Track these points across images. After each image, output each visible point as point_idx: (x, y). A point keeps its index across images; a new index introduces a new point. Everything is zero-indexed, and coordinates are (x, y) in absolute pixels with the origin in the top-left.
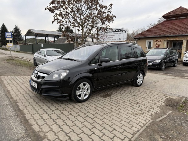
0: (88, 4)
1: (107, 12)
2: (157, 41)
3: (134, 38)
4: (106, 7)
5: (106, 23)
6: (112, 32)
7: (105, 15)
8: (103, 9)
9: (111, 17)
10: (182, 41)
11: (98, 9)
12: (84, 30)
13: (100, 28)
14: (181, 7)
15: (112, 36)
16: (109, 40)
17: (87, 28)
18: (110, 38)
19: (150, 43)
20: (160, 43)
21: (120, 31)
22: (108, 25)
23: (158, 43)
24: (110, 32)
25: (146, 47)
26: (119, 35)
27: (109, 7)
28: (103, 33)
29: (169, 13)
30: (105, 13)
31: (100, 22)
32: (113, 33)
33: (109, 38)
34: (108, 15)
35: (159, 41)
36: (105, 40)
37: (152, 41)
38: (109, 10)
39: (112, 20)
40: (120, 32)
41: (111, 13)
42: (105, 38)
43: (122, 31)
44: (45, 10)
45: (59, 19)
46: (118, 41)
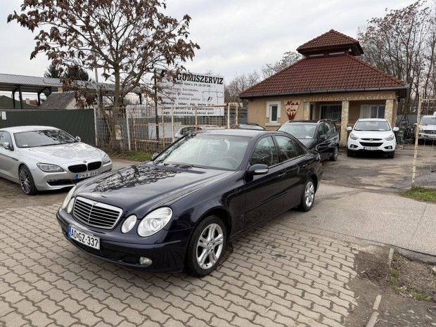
0: (128, 13)
1: (177, 34)
2: (289, 103)
3: (241, 98)
4: (175, 23)
5: (178, 60)
6: (191, 82)
7: (171, 40)
8: (166, 25)
9: (188, 46)
10: (341, 102)
11: (156, 26)
12: (120, 75)
13: (160, 72)
14: (332, 31)
15: (192, 92)
16: (184, 102)
17: (129, 71)
18: (187, 97)
19: (275, 109)
20: (296, 107)
21: (208, 80)
22: (182, 67)
23: (292, 109)
24: (186, 81)
25: (267, 116)
26: (206, 88)
27: (182, 22)
28: (171, 84)
29: (310, 42)
30: (173, 36)
31: (162, 57)
32: (192, 85)
33: (185, 96)
34: (181, 42)
35: (293, 104)
36: (177, 102)
37: (278, 104)
38: (183, 31)
39: (192, 55)
40: (208, 84)
41: (186, 36)
42: (176, 96)
43: (213, 81)
44: (9, 20)
45: (52, 46)
46: (206, 103)
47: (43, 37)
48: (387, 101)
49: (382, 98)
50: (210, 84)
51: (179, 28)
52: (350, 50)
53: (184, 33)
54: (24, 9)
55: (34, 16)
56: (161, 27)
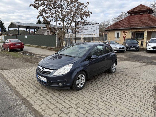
2: (123, 32)
3: (105, 30)
4: (83, 4)
5: (84, 18)
6: (88, 25)
7: (82, 11)
8: (80, 5)
9: (88, 13)
10: (144, 32)
13: (77, 22)
14: (141, 5)
15: (88, 29)
16: (85, 32)
19: (118, 34)
20: (126, 34)
22: (85, 20)
23: (124, 34)
24: (86, 25)
25: (115, 37)
27: (86, 4)
28: (81, 26)
29: (132, 9)
30: (83, 9)
32: (88, 26)
33: (85, 30)
35: (125, 32)
36: (83, 32)
37: (119, 32)
38: (86, 7)
39: (89, 16)
40: (94, 25)
41: (87, 9)
42: (83, 30)
43: (95, 24)
44: (30, 6)
45: (43, 14)
46: (93, 32)
47: (41, 12)
50: (94, 26)
51: (85, 6)
52: (148, 12)
53: (86, 8)
54: (35, 2)
55: (37, 5)
56: (79, 6)
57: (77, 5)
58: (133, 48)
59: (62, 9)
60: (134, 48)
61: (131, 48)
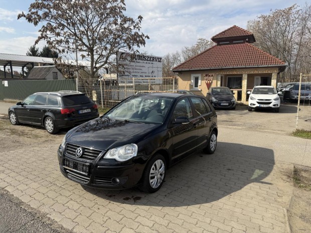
1: (133, 28)
2: (206, 75)
3: (174, 72)
4: (131, 20)
5: (135, 46)
6: (140, 61)
8: (125, 23)
9: (141, 36)
10: (242, 75)
12: (94, 56)
14: (235, 27)
15: (141, 68)
16: (136, 74)
18: (138, 71)
19: (197, 79)
20: (211, 78)
21: (152, 59)
22: (137, 50)
23: (209, 79)
24: (138, 61)
25: (192, 84)
26: (151, 65)
27: (136, 20)
28: (128, 62)
29: (220, 34)
30: (130, 30)
31: (125, 45)
32: (141, 63)
33: (136, 71)
34: (136, 34)
35: (209, 76)
36: (131, 74)
37: (199, 76)
38: (137, 26)
39: (143, 43)
40: (152, 62)
41: (139, 30)
42: (131, 71)
43: (155, 60)
44: (18, 18)
45: (48, 36)
46: (150, 75)
47: (44, 30)
48: (273, 74)
49: (269, 72)
51: (134, 24)
52: (247, 40)
53: (137, 28)
54: (30, 11)
55: (36, 16)
56: (122, 23)
57: (119, 21)
58: (225, 104)
59: (88, 27)
60: (227, 104)
61: (222, 104)
